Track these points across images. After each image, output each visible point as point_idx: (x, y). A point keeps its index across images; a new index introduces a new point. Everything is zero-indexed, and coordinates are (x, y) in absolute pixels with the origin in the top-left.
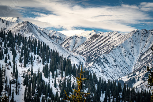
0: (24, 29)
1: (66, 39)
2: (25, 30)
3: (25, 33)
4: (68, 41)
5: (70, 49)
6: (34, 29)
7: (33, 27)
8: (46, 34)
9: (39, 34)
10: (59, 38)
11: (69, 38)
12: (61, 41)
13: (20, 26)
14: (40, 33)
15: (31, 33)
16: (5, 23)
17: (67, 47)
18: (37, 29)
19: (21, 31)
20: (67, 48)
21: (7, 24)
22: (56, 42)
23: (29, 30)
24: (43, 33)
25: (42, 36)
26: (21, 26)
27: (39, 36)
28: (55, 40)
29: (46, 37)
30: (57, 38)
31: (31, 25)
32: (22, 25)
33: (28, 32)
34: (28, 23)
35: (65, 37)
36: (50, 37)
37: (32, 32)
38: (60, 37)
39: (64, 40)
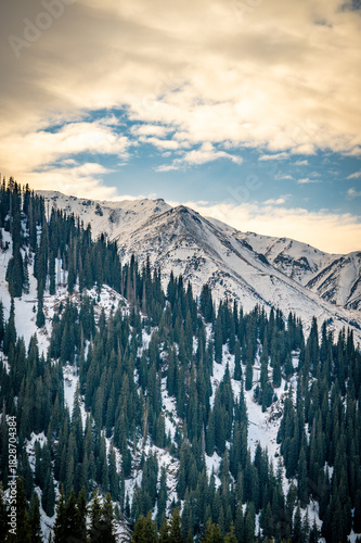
0: (170, 232)
1: (327, 266)
2: (174, 236)
3: (173, 245)
4: (332, 271)
5: (340, 297)
6: (207, 231)
7: (204, 224)
8: (250, 248)
9: (221, 249)
10: (302, 262)
11: (336, 262)
12: (308, 272)
13: (155, 225)
14: (227, 243)
15: (195, 246)
16: (106, 215)
17: (328, 293)
18: (215, 232)
19: (160, 240)
20: (329, 295)
21: (111, 220)
22: (291, 277)
23: (187, 235)
24: (236, 246)
25: (233, 255)
26: (161, 223)
27: (224, 257)
28: (288, 271)
29: (250, 259)
30: (296, 263)
31: (194, 217)
32: (164, 221)
33: (184, 243)
34: (184, 210)
35: (321, 257)
36: (263, 258)
37: (197, 242)
38: (305, 259)
39: (320, 270)
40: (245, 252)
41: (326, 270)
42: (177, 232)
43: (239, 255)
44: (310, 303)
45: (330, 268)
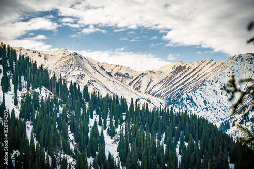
0: (70, 63)
1: (136, 76)
2: (72, 65)
3: (71, 69)
4: (139, 79)
5: (143, 89)
6: (86, 63)
7: (84, 60)
8: (104, 69)
9: (92, 70)
10: (126, 75)
11: (140, 75)
12: (129, 79)
13: (63, 61)
14: (94, 68)
15: (81, 69)
16: (43, 57)
17: (137, 88)
18: (89, 63)
19: (66, 67)
20: (137, 89)
21: (45, 59)
22: (122, 81)
23: (77, 65)
24: (98, 69)
25: (97, 72)
26: (66, 60)
27: (93, 73)
28: (121, 79)
29: (104, 74)
30: (123, 76)
31: (80, 57)
32: (68, 59)
33: (76, 68)
34: (76, 54)
35: (134, 73)
36: (109, 74)
37: (81, 67)
38: (127, 74)
39: (134, 78)
40: (102, 71)
41: (136, 78)
42: (73, 63)
43: (99, 73)
44: (130, 92)
45: (138, 77)
